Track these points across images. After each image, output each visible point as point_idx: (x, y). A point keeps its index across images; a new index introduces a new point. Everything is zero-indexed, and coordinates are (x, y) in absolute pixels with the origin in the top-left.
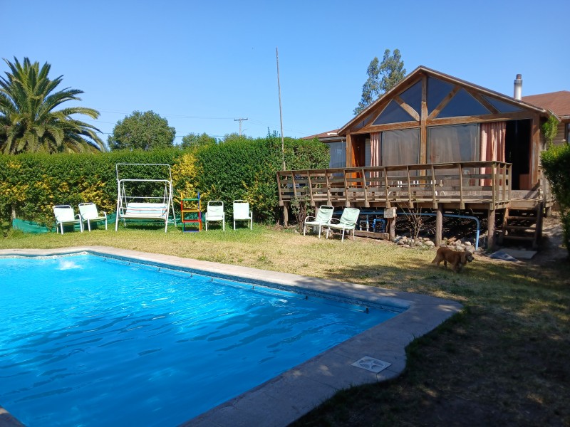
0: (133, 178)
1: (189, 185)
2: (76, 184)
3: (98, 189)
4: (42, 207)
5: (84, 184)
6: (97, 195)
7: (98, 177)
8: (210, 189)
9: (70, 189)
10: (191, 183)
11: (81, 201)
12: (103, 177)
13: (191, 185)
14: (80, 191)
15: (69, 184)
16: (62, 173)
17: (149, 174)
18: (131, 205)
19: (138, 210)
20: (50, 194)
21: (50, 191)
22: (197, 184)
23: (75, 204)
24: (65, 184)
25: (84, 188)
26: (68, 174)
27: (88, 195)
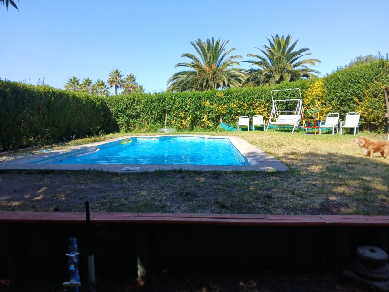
0: (285, 99)
1: (316, 102)
2: (252, 104)
3: (265, 107)
4: (234, 117)
5: (257, 104)
6: (264, 111)
7: (265, 100)
8: (331, 104)
9: (249, 107)
10: (319, 100)
11: (255, 114)
12: (268, 100)
13: (319, 102)
14: (255, 108)
15: (248, 104)
16: (244, 98)
17: (294, 96)
18: (281, 117)
19: (284, 120)
20: (238, 110)
21: (238, 108)
22: (323, 101)
23: (250, 116)
24: (245, 104)
25: (257, 107)
26: (247, 98)
27: (259, 111)
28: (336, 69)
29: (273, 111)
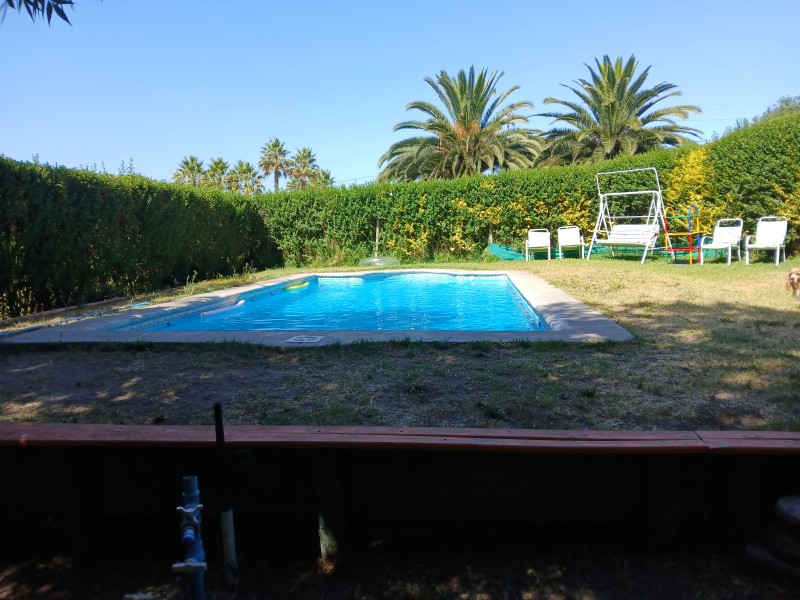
0: (626, 191)
1: (693, 196)
2: (555, 204)
3: (583, 208)
4: (518, 231)
5: (566, 203)
6: (582, 216)
7: (582, 194)
8: (725, 200)
9: (550, 209)
10: (698, 192)
11: (562, 224)
12: (589, 193)
13: (699, 197)
14: (562, 212)
15: (547, 204)
16: (538, 191)
17: (644, 184)
18: (617, 229)
19: (625, 234)
20: (526, 216)
21: (526, 212)
22: (706, 194)
23: (553, 227)
24: (542, 203)
25: (566, 208)
26: (545, 192)
27: (571, 216)
28: (733, 125)
29: (602, 215)
